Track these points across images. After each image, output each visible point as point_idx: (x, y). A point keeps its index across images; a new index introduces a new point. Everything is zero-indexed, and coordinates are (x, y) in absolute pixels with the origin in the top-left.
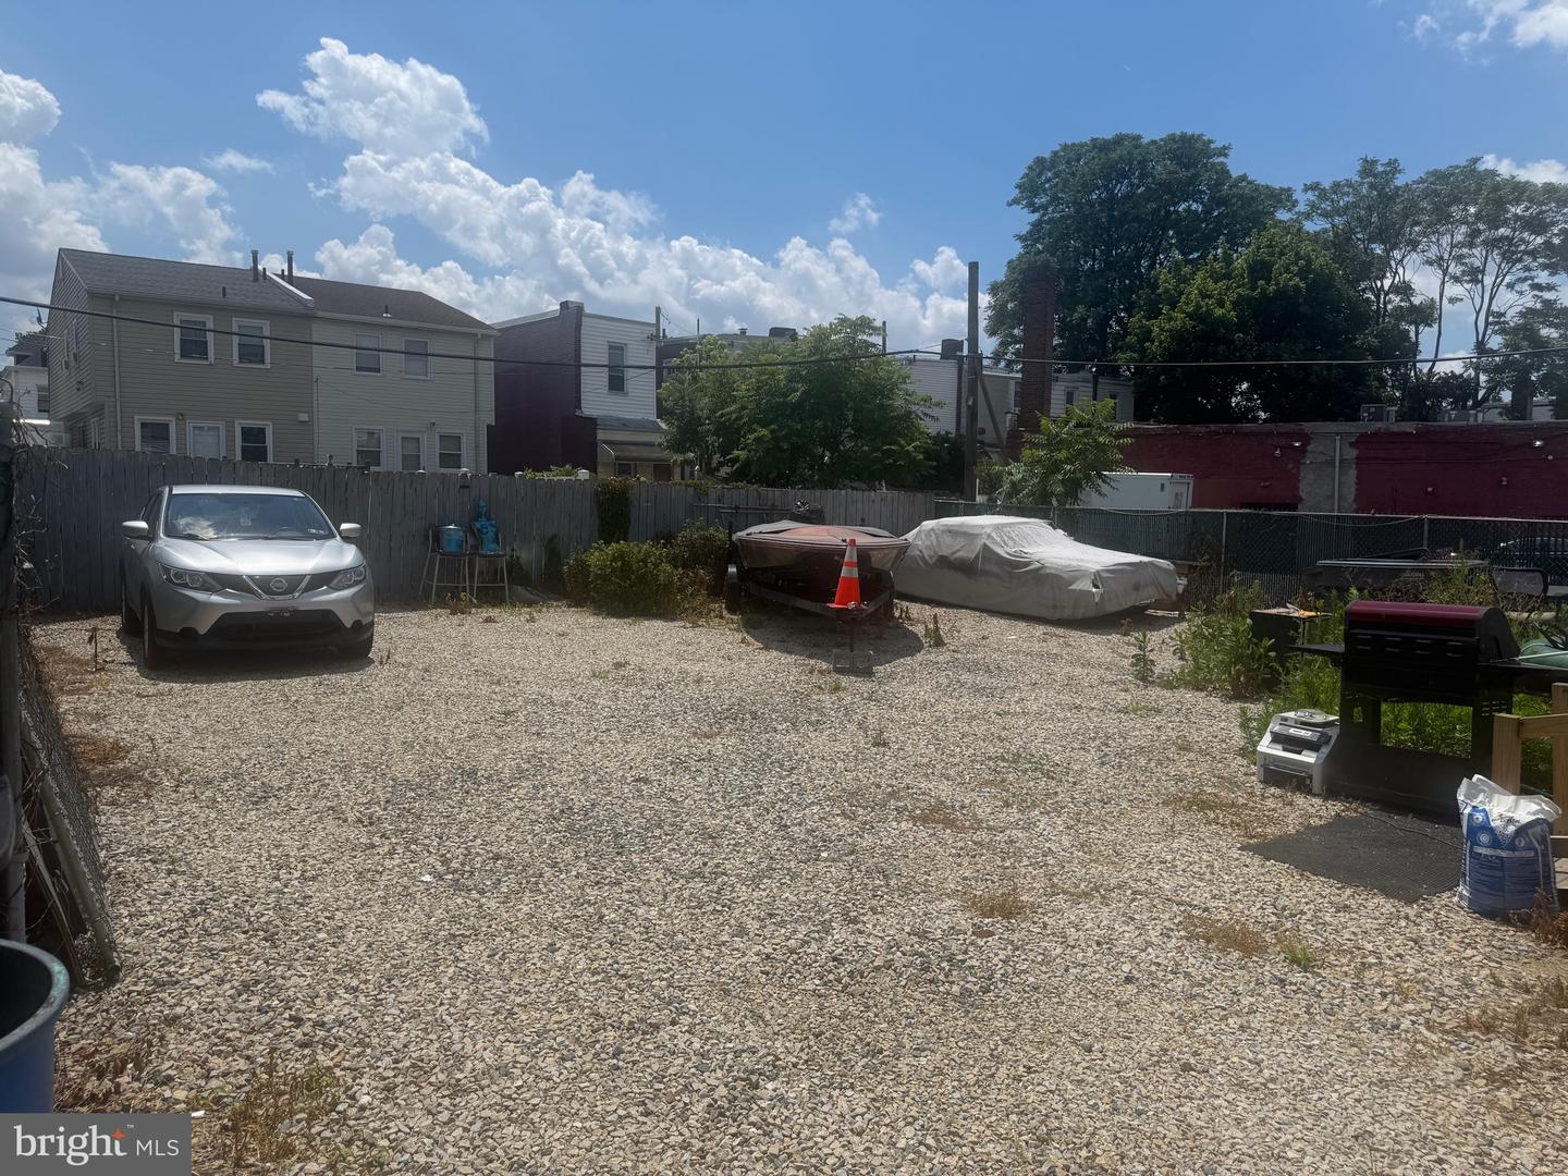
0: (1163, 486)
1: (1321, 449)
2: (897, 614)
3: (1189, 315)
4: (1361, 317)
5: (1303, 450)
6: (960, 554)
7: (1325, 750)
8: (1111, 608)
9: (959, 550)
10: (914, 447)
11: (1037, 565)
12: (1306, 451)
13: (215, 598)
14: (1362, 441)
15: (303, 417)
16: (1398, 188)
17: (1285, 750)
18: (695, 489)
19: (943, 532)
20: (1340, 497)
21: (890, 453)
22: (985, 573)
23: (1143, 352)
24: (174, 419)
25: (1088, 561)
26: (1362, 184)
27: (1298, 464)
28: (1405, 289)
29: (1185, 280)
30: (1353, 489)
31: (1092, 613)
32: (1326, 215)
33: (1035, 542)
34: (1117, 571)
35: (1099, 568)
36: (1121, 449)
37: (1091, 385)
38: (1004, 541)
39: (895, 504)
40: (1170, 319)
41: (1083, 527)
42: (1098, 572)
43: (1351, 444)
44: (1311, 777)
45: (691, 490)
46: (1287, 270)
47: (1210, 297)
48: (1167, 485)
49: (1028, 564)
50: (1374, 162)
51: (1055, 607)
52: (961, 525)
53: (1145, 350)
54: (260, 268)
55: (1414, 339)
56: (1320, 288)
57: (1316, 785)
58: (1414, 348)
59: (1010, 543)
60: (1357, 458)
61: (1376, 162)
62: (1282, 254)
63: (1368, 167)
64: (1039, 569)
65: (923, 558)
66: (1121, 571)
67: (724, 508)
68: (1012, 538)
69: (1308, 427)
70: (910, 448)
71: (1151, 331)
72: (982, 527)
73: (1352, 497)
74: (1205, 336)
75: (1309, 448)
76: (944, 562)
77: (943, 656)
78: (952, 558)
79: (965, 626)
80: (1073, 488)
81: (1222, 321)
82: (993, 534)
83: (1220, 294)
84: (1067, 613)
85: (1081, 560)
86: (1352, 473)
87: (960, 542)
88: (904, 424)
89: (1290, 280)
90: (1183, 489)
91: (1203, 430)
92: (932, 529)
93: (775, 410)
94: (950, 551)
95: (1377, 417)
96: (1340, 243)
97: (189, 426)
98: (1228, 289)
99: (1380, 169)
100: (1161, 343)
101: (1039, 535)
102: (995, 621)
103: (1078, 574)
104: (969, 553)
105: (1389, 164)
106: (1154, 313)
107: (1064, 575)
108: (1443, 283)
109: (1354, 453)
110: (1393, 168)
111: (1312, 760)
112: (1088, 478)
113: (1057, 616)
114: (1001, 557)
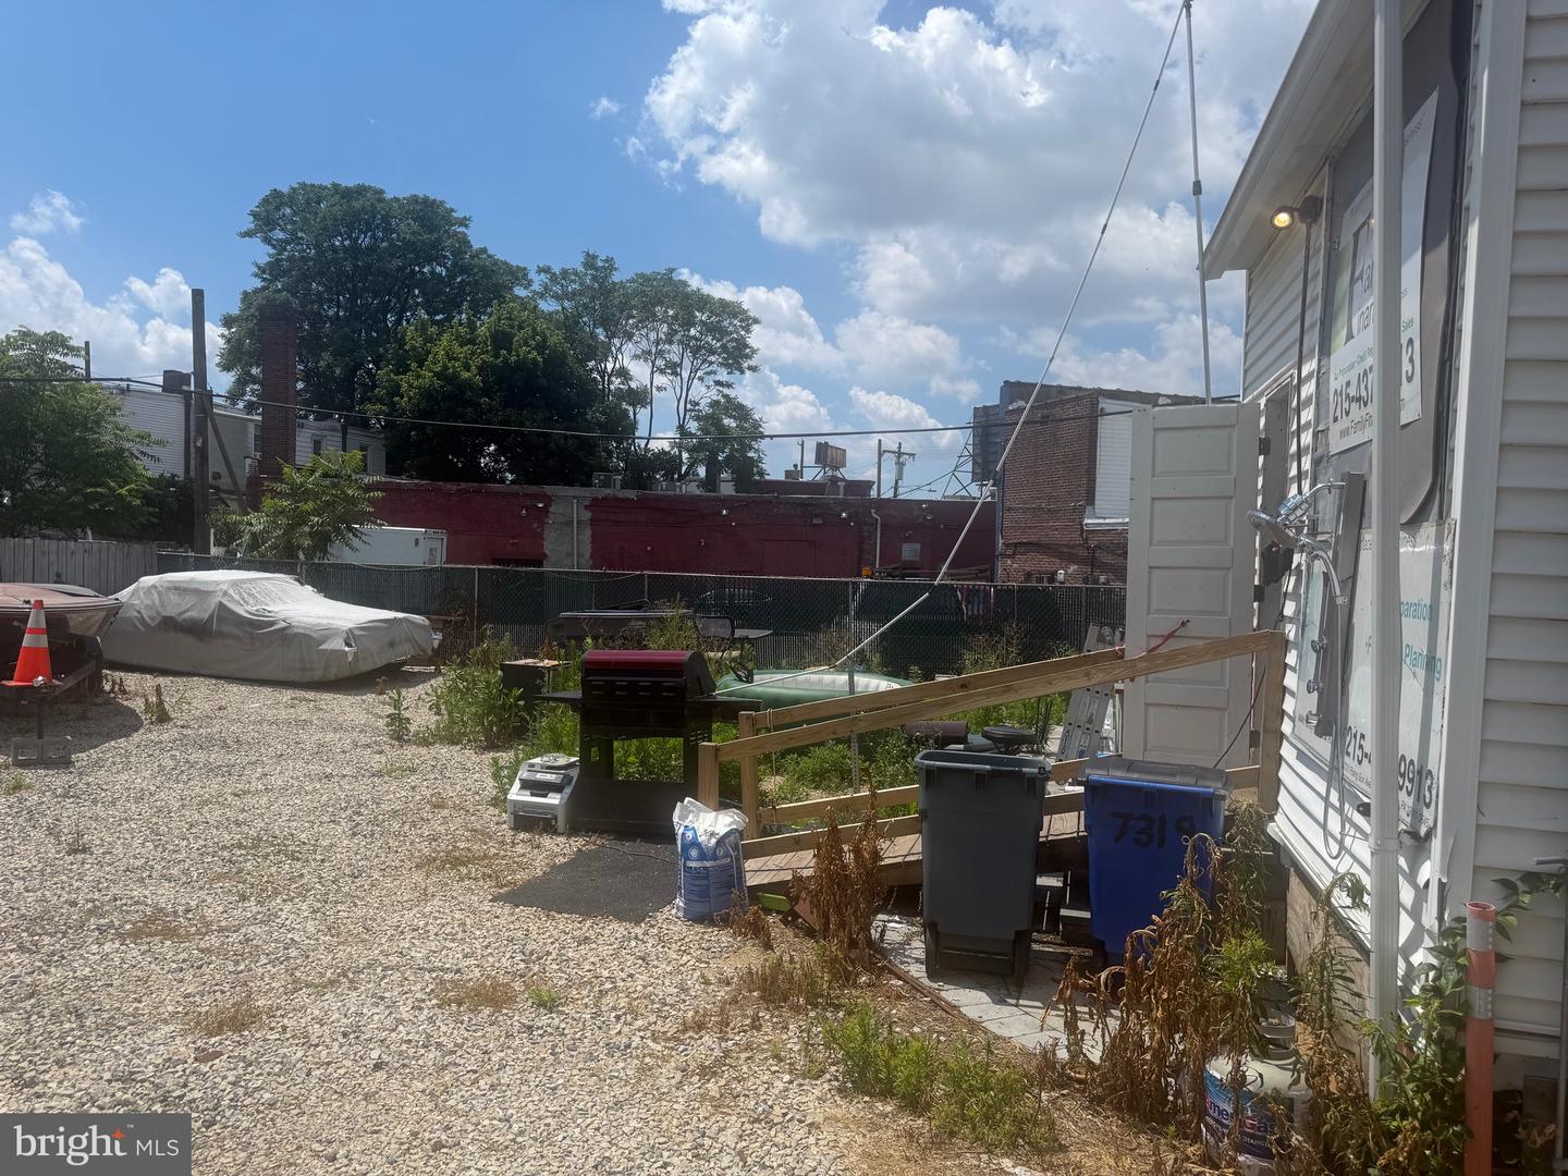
0: (417, 541)
1: (561, 510)
2: (107, 688)
3: (436, 374)
4: (590, 393)
5: (545, 510)
6: (186, 615)
7: (568, 790)
8: (365, 667)
9: (188, 610)
10: (129, 491)
11: (283, 624)
12: (548, 512)
14: (595, 505)
16: (614, 284)
17: (532, 795)
19: (169, 589)
20: (578, 553)
21: (96, 497)
22: (221, 634)
23: (392, 405)
25: (339, 619)
26: (586, 274)
27: (542, 524)
28: (623, 373)
29: (429, 340)
30: (589, 548)
31: (345, 672)
32: (556, 297)
33: (280, 599)
34: (370, 629)
35: (351, 625)
36: (371, 502)
37: (340, 435)
38: (243, 599)
39: (104, 556)
40: (419, 376)
41: (334, 582)
42: (350, 630)
43: (586, 507)
44: (556, 818)
46: (526, 344)
47: (456, 359)
48: (421, 540)
49: (272, 623)
50: (595, 257)
51: (304, 669)
52: (191, 581)
53: (394, 404)
55: (632, 417)
56: (555, 362)
57: (561, 825)
58: (633, 426)
59: (251, 601)
60: (591, 520)
61: (597, 257)
62: (520, 327)
63: (590, 262)
64: (286, 628)
65: (142, 621)
66: (375, 628)
68: (252, 596)
69: (549, 489)
70: (123, 491)
71: (399, 386)
72: (217, 583)
73: (589, 554)
74: (450, 397)
75: (551, 509)
76: (169, 623)
77: (168, 734)
78: (180, 619)
79: (196, 697)
80: (322, 541)
81: (468, 384)
82: (231, 592)
83: (465, 358)
84: (318, 675)
85: (333, 618)
86: (588, 532)
87: (189, 601)
88: (116, 462)
89: (529, 353)
90: (437, 544)
91: (455, 488)
92: (154, 586)
94: (177, 611)
95: (606, 484)
96: (570, 325)
98: (473, 353)
99: (600, 264)
100: (410, 398)
101: (284, 591)
102: (234, 688)
103: (329, 633)
104: (200, 613)
105: (607, 261)
106: (402, 368)
107: (314, 635)
108: (652, 373)
109: (587, 515)
110: (610, 265)
111: (556, 802)
112: (338, 531)
113: (307, 679)
114: (241, 616)
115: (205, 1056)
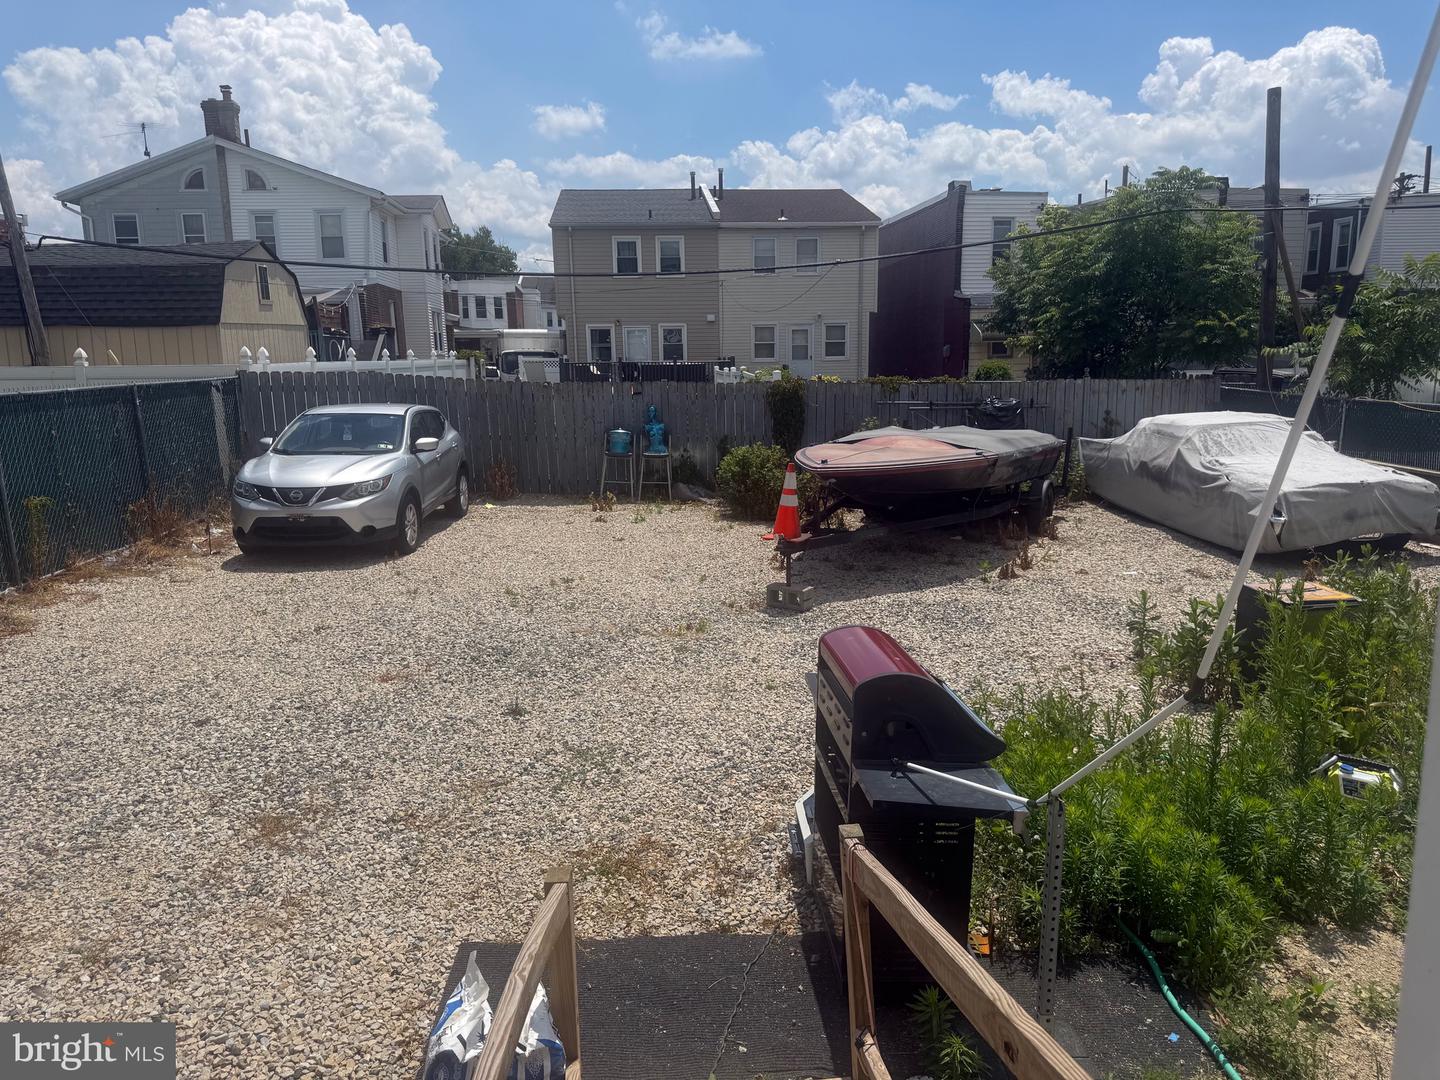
6: (1155, 463)
8: (1308, 542)
9: (1158, 457)
11: (1224, 480)
13: (253, 506)
15: (711, 317)
18: (883, 386)
19: (1154, 432)
22: (1177, 486)
24: (613, 325)
33: (1253, 449)
34: (1319, 495)
38: (1205, 449)
42: (1286, 494)
44: (804, 860)
45: (878, 387)
49: (1216, 478)
51: (1237, 535)
54: (697, 187)
59: (1214, 450)
67: (915, 405)
68: (1218, 443)
72: (1187, 428)
76: (1144, 469)
82: (1196, 440)
87: (1164, 445)
92: (1146, 429)
94: (1151, 457)
97: (625, 330)
104: (1165, 460)
107: (1246, 497)
111: (806, 837)
114: (1198, 471)
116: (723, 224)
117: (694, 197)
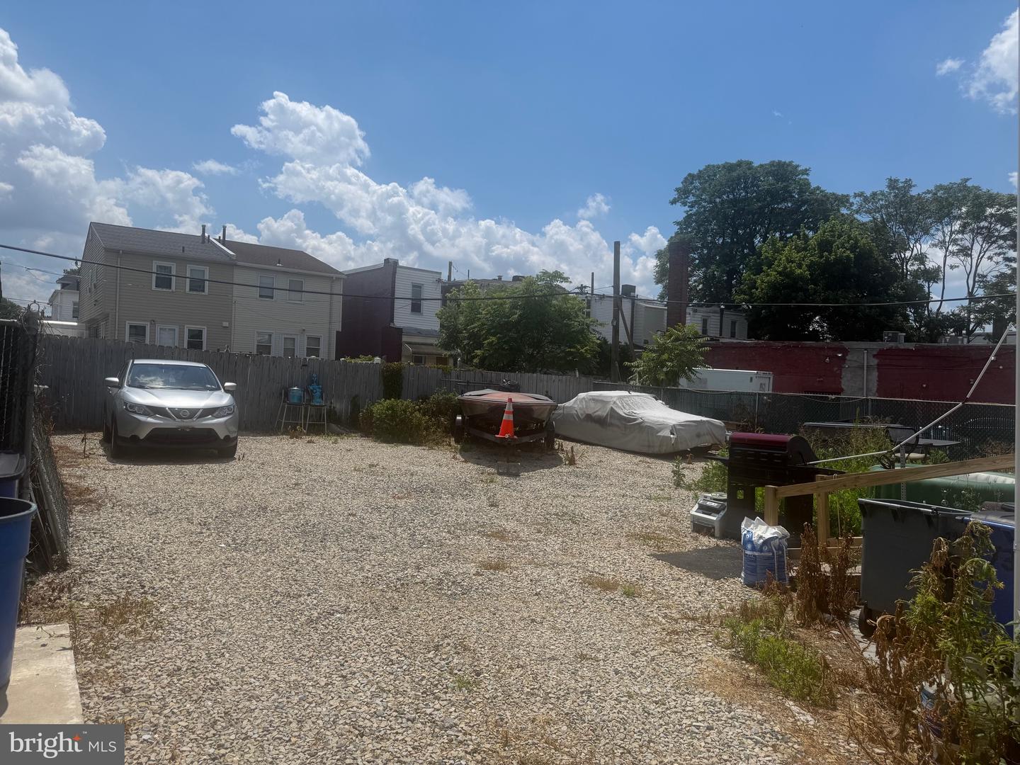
0: (751, 379)
1: (855, 358)
2: (556, 447)
3: (780, 273)
4: (893, 274)
5: (843, 359)
6: (597, 414)
7: (722, 513)
8: (681, 447)
9: (597, 411)
10: (586, 350)
11: (640, 421)
12: (846, 359)
13: (150, 420)
14: (880, 354)
15: (226, 324)
16: (912, 197)
17: (703, 513)
18: (443, 370)
19: (590, 400)
20: (867, 389)
21: (571, 353)
22: (611, 425)
23: (751, 295)
24: (149, 323)
25: (670, 419)
26: (890, 193)
27: (841, 368)
28: (921, 258)
29: (777, 251)
30: (876, 384)
31: (670, 450)
32: (868, 212)
33: (643, 407)
34: (686, 426)
35: (674, 423)
36: (702, 354)
37: (719, 315)
38: (623, 406)
39: (568, 383)
40: (768, 275)
41: (674, 400)
42: (674, 425)
43: (874, 356)
44: (714, 528)
45: (440, 371)
46: (843, 246)
47: (793, 262)
48: (754, 378)
49: (635, 420)
50: (896, 181)
51: (649, 446)
52: (600, 396)
53: (752, 294)
54: (206, 235)
55: (927, 291)
56: (863, 257)
57: (717, 533)
58: (927, 298)
59: (627, 407)
60: (878, 365)
61: (898, 180)
62: (840, 236)
63: (893, 184)
64: (641, 423)
65: (578, 416)
66: (689, 425)
67: (460, 382)
68: (628, 405)
69: (846, 344)
70: (583, 351)
71: (755, 282)
72: (612, 397)
73: (875, 389)
74: (789, 287)
75: (847, 357)
76: (589, 418)
78: (593, 416)
79: (591, 456)
80: (673, 377)
81: (801, 277)
82: (618, 402)
83: (799, 260)
84: (656, 450)
85: (666, 418)
86: (875, 374)
87: (599, 406)
88: (580, 336)
89: (844, 252)
90: (767, 381)
91: (780, 345)
92: (584, 398)
93: (502, 327)
94: (593, 411)
95: (894, 339)
96: (879, 229)
97: (158, 328)
98: (805, 257)
99: (901, 185)
100: (762, 289)
101: (645, 403)
102: (615, 454)
103: (663, 426)
104: (603, 413)
105: (906, 182)
106: (758, 271)
107: (655, 427)
108: (945, 256)
109: (875, 362)
110: (909, 185)
111: (715, 519)
113: (650, 452)
114: (621, 415)
115: (478, 574)
116: (239, 263)
117: (203, 242)
